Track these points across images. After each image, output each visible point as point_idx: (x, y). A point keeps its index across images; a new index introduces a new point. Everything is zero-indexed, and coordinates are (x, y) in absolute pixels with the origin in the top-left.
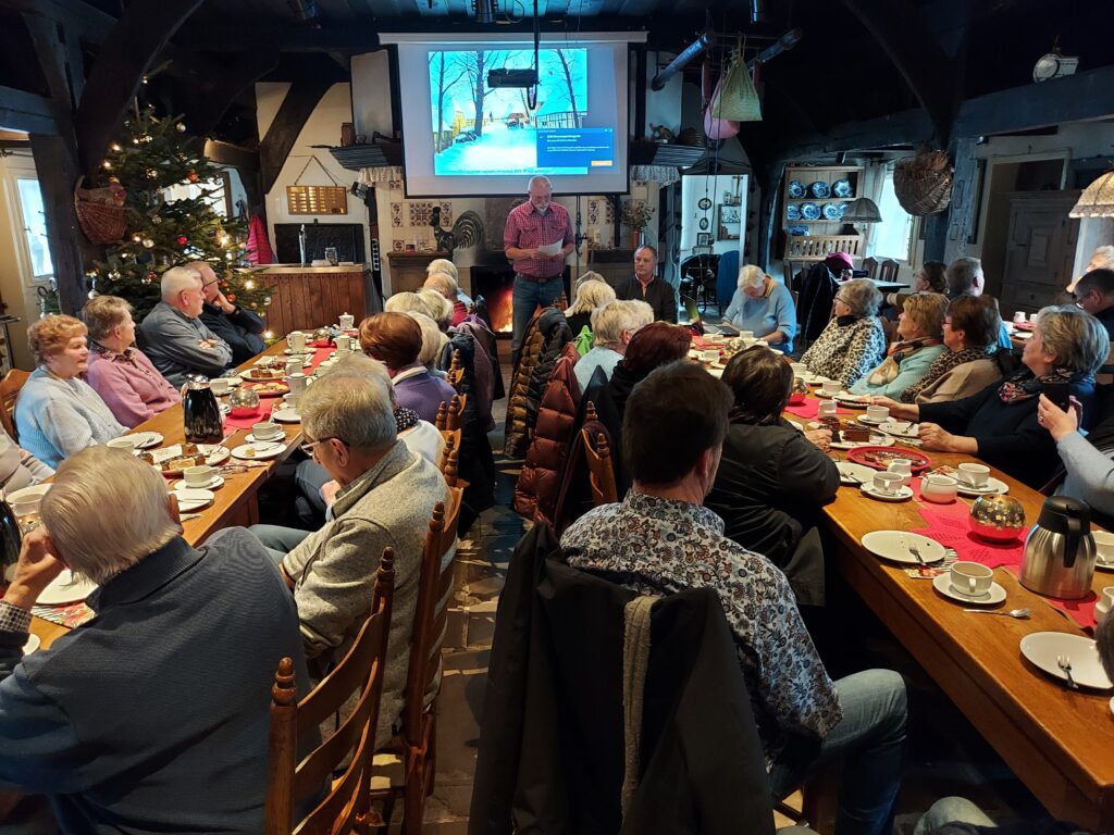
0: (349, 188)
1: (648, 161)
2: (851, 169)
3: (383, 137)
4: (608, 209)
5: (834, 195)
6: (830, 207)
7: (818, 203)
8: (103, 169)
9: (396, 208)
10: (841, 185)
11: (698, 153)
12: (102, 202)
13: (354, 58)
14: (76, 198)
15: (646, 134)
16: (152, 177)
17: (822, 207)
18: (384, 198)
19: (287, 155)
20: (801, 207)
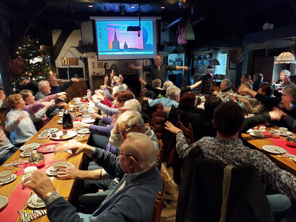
0: (79, 58)
1: (162, 50)
2: (210, 52)
3: (91, 44)
4: (150, 63)
5: (206, 58)
6: (205, 61)
7: (202, 61)
8: (17, 54)
9: (93, 63)
10: (208, 56)
11: (174, 48)
12: (17, 63)
13: (82, 23)
14: (9, 62)
15: (161, 43)
16: (31, 56)
17: (203, 62)
18: (90, 61)
19: (61, 49)
20: (198, 62)
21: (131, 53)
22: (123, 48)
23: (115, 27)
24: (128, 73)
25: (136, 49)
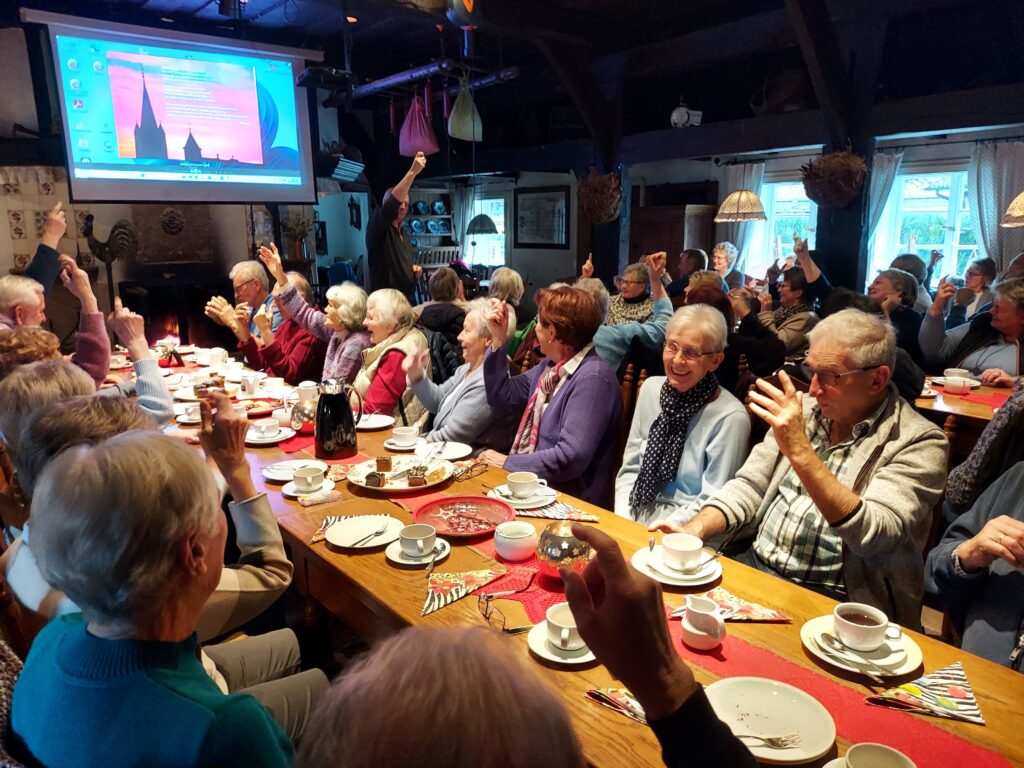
2: (443, 191)
3: (27, 131)
5: (434, 213)
6: (432, 223)
7: (423, 219)
10: (438, 204)
11: (360, 169)
15: (321, 147)
17: (426, 223)
20: (410, 222)
21: (216, 178)
22: (182, 157)
23: (142, 69)
24: (178, 257)
25: (232, 165)
